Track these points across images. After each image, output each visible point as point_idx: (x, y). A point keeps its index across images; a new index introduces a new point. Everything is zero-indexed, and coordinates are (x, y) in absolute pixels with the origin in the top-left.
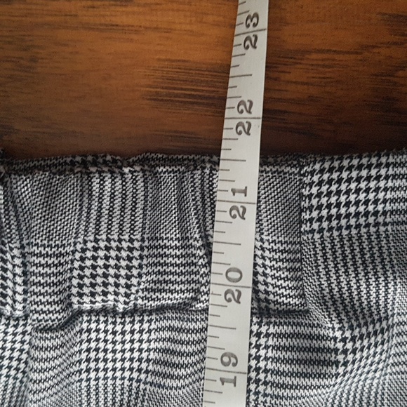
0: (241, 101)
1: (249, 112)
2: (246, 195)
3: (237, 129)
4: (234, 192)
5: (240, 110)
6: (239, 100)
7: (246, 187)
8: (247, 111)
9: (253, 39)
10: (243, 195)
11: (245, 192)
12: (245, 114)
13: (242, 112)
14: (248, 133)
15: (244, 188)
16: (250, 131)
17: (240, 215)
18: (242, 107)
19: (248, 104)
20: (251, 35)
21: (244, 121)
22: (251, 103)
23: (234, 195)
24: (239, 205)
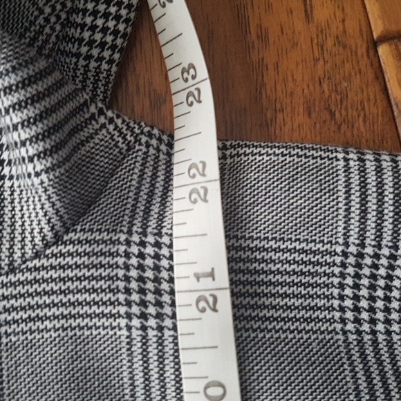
0: (191, 165)
1: (204, 175)
2: (214, 279)
3: (190, 198)
4: (198, 277)
5: (191, 174)
6: (189, 163)
7: (213, 269)
8: (200, 174)
9: (196, 93)
10: (211, 279)
11: (212, 275)
12: (199, 178)
13: (194, 176)
14: (205, 200)
15: (210, 270)
16: (208, 198)
17: (210, 307)
18: (193, 171)
19: (200, 166)
20: (192, 89)
21: (198, 187)
22: (204, 164)
23: (198, 281)
24: (207, 294)
